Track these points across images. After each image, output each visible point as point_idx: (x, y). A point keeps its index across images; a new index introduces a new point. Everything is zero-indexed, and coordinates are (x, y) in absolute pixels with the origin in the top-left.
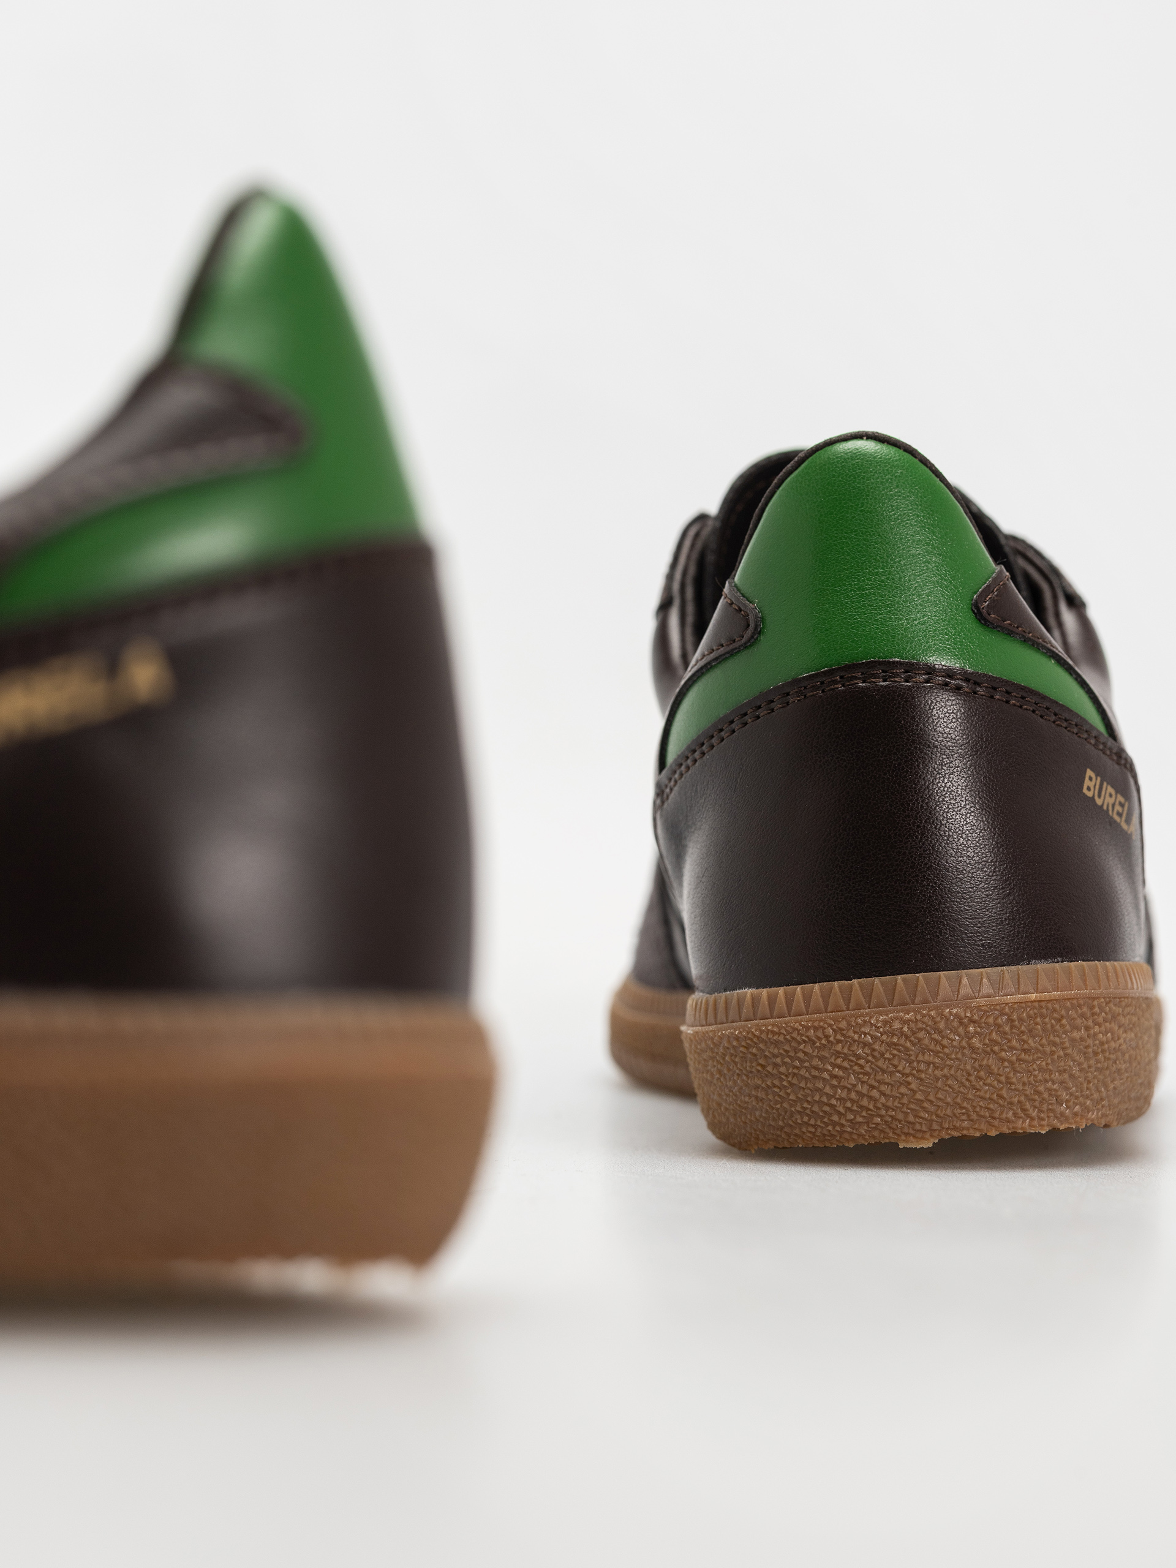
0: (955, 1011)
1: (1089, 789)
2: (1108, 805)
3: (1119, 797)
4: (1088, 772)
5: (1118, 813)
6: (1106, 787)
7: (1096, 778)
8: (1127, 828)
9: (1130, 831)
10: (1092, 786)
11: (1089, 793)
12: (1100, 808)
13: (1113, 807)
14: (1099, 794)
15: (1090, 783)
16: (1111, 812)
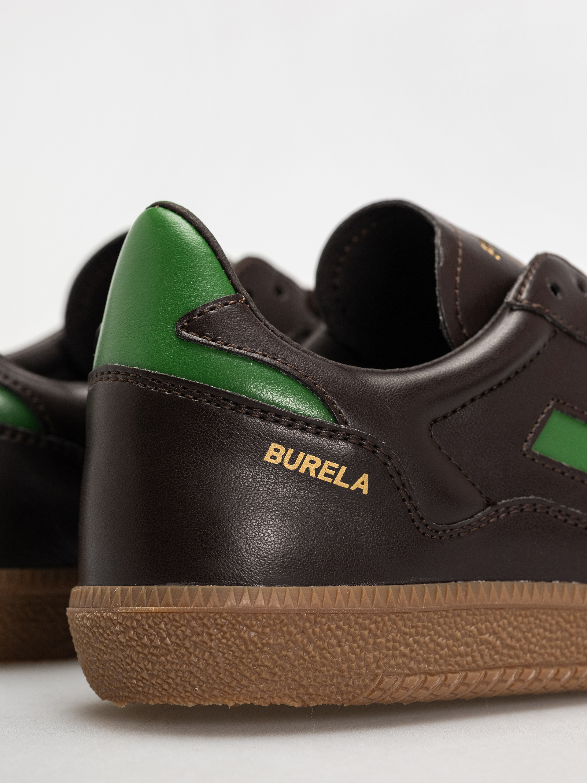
1: (273, 457)
2: (308, 469)
3: (328, 463)
4: (274, 445)
5: (326, 475)
6: (305, 456)
7: (287, 450)
8: (347, 486)
9: (353, 488)
10: (279, 456)
11: (273, 461)
12: (292, 471)
13: (318, 471)
14: (292, 461)
15: (275, 454)
16: (313, 474)
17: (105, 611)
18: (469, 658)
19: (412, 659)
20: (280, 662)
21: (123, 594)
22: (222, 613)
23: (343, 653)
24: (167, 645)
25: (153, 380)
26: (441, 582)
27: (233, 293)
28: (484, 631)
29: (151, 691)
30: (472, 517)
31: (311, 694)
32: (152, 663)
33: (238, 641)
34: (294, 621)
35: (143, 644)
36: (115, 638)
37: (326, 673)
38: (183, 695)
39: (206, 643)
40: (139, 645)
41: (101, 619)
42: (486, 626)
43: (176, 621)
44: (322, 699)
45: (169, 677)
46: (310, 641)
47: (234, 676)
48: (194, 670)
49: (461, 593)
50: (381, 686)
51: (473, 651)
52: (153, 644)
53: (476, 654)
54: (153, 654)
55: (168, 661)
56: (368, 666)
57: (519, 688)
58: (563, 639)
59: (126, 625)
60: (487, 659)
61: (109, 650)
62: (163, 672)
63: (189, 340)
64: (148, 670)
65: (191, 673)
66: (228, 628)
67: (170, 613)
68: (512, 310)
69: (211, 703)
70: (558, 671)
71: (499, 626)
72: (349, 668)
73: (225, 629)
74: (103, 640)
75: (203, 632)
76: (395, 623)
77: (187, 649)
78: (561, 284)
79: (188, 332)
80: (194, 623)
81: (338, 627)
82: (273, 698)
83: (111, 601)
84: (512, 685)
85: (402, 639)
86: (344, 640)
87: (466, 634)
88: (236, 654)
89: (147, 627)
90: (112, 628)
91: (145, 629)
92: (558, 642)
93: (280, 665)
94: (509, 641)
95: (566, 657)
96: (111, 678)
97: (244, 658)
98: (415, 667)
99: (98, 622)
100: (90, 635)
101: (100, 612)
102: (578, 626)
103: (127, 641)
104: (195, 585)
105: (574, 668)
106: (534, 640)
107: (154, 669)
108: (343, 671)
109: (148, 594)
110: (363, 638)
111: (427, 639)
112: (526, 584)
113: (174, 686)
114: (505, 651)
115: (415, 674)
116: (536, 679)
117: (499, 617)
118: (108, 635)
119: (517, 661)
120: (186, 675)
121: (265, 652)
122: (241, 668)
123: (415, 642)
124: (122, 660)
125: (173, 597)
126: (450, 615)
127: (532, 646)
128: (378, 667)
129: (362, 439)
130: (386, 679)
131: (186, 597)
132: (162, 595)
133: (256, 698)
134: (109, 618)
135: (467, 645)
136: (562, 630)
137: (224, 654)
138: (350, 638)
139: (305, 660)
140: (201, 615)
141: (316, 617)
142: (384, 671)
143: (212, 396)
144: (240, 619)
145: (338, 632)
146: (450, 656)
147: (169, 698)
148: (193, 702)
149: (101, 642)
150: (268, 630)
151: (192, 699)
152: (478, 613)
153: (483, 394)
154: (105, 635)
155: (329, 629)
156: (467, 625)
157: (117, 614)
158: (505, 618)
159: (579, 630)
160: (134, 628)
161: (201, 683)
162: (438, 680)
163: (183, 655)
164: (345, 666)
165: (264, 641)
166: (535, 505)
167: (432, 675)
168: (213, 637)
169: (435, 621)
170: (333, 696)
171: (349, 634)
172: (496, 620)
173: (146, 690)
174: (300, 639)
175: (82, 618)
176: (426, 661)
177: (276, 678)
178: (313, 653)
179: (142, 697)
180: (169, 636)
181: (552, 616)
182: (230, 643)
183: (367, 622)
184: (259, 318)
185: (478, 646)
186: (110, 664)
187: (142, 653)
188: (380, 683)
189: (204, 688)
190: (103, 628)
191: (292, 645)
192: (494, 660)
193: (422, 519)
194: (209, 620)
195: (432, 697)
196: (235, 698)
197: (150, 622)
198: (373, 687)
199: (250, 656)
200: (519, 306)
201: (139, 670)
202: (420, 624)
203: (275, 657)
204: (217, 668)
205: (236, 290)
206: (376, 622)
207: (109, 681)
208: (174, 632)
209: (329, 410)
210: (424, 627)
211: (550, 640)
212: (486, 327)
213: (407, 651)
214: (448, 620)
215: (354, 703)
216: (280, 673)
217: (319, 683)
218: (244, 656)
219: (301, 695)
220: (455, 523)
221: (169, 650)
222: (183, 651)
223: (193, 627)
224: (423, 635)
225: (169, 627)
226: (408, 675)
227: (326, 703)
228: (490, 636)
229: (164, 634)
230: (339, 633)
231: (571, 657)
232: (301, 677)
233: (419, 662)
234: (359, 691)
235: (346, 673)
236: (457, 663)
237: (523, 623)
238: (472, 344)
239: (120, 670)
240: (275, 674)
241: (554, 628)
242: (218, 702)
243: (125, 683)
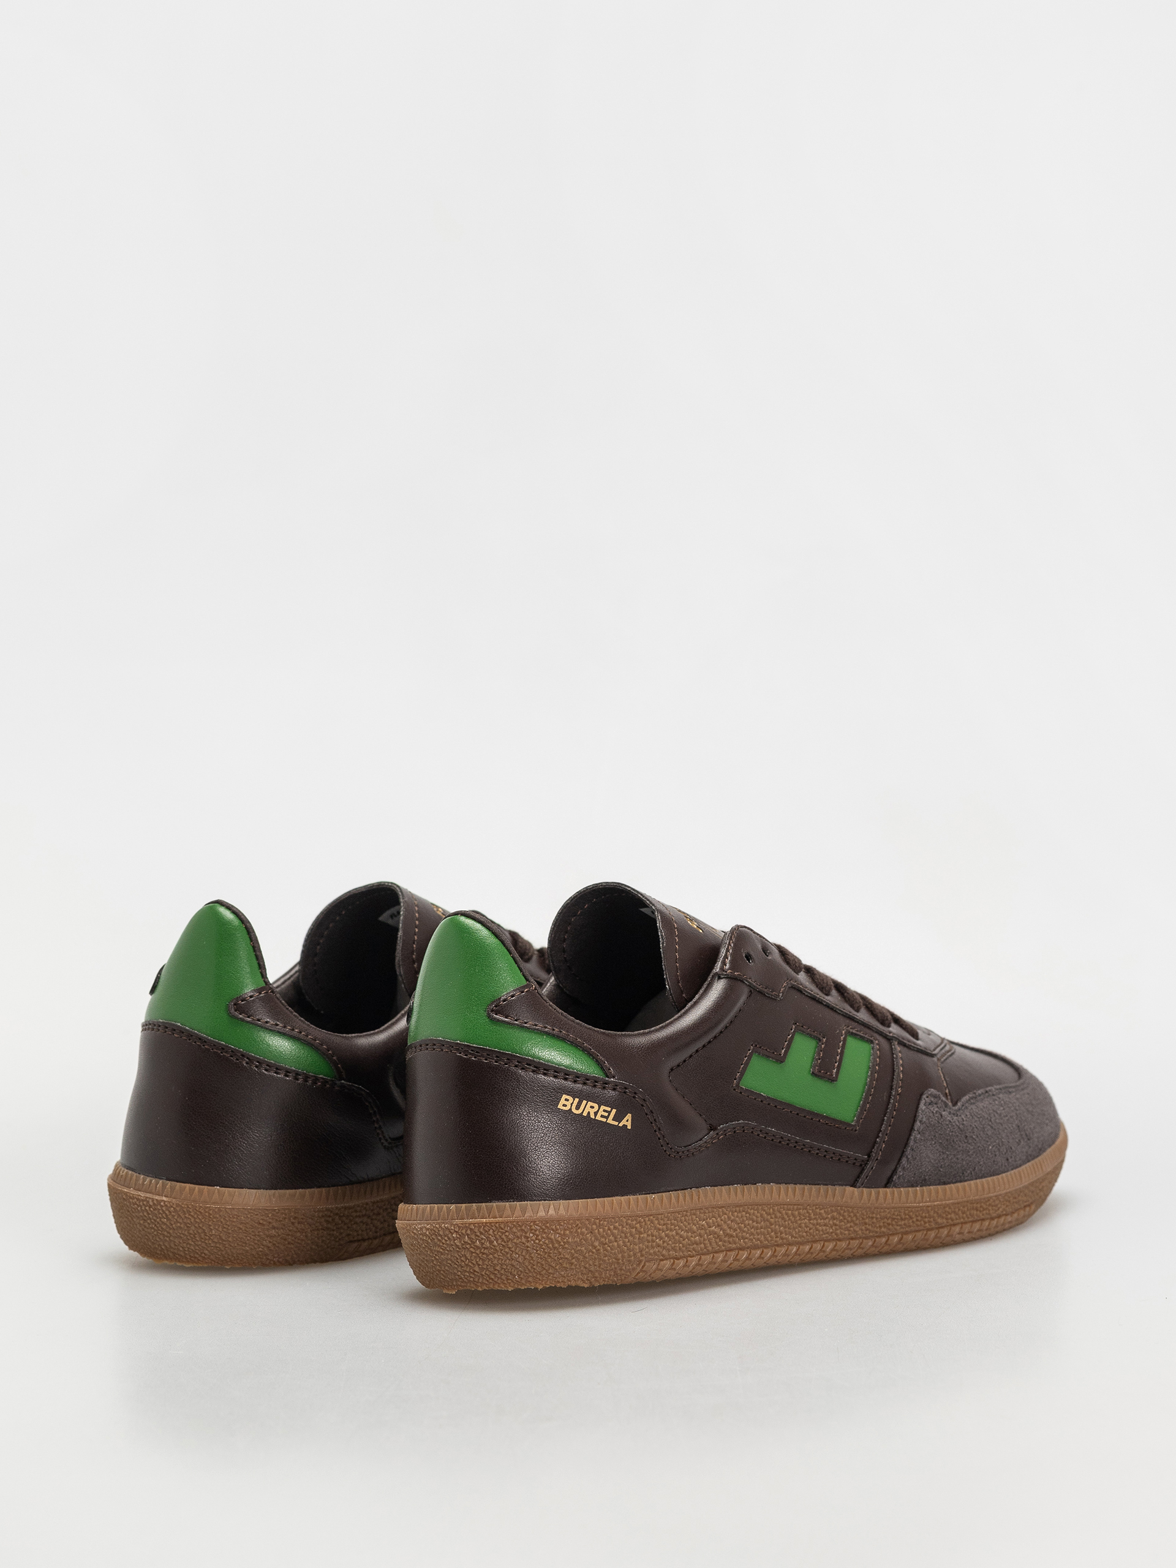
0: (446, 1226)
1: (564, 1105)
2: (589, 1113)
3: (603, 1108)
4: (565, 1097)
5: (602, 1116)
6: (587, 1103)
7: (574, 1100)
8: (616, 1123)
9: (621, 1125)
10: (568, 1104)
11: (564, 1108)
12: (578, 1115)
13: (596, 1114)
14: (578, 1108)
15: (566, 1103)
16: (592, 1116)
17: (444, 1223)
18: (702, 1245)
19: (664, 1248)
20: (576, 1255)
21: (458, 1210)
22: (536, 1222)
23: (619, 1246)
24: (494, 1246)
25: (472, 1051)
26: (683, 1190)
27: (525, 983)
28: (712, 1225)
29: (480, 1281)
30: (701, 1140)
31: (596, 1277)
32: (482, 1260)
33: (547, 1241)
34: (585, 1224)
35: (476, 1246)
36: (452, 1243)
37: (607, 1261)
38: (506, 1282)
39: (523, 1243)
40: (472, 1247)
41: (440, 1229)
42: (713, 1221)
43: (502, 1229)
44: (603, 1280)
45: (496, 1270)
46: (596, 1239)
47: (544, 1266)
48: (515, 1263)
49: (695, 1197)
50: (644, 1269)
51: (704, 1240)
52: (484, 1246)
53: (707, 1242)
54: (483, 1254)
55: (495, 1258)
56: (635, 1254)
57: (736, 1265)
58: (766, 1227)
59: (462, 1233)
60: (714, 1245)
61: (446, 1252)
62: (491, 1266)
63: (498, 1020)
64: (479, 1265)
65: (513, 1265)
66: (539, 1232)
67: (497, 1223)
68: (720, 978)
69: (526, 1287)
70: (763, 1252)
71: (722, 1220)
72: (623, 1257)
73: (537, 1232)
74: (441, 1244)
75: (521, 1236)
76: (652, 1222)
77: (509, 1248)
78: (752, 953)
79: (496, 1014)
80: (514, 1230)
81: (615, 1228)
82: (570, 1281)
83: (448, 1215)
84: (731, 1264)
85: (657, 1234)
86: (619, 1236)
87: (699, 1227)
88: (546, 1251)
89: (478, 1234)
90: (449, 1235)
91: (476, 1235)
92: (762, 1230)
93: (577, 1257)
94: (728, 1231)
95: (768, 1241)
96: (446, 1272)
97: (551, 1253)
98: (667, 1254)
99: (437, 1231)
100: (429, 1241)
101: (439, 1223)
102: (776, 1217)
103: (463, 1245)
104: (514, 1201)
105: (773, 1249)
106: (746, 1229)
107: (484, 1265)
108: (619, 1260)
109: (479, 1210)
110: (631, 1235)
111: (674, 1233)
112: (738, 1187)
113: (499, 1276)
114: (726, 1239)
115: (666, 1259)
116: (747, 1258)
117: (721, 1213)
118: (446, 1240)
119: (734, 1246)
120: (508, 1268)
121: (566, 1248)
122: (549, 1260)
123: (667, 1235)
124: (457, 1259)
125: (499, 1212)
126: (689, 1214)
127: (744, 1234)
128: (642, 1255)
129: (626, 1088)
130: (647, 1264)
131: (508, 1212)
132: (490, 1210)
133: (559, 1282)
134: (447, 1228)
135: (700, 1235)
136: (765, 1220)
137: (537, 1251)
138: (623, 1235)
139: (593, 1253)
140: (520, 1223)
141: (600, 1221)
142: (646, 1258)
143: (518, 1062)
144: (548, 1225)
145: (614, 1231)
146: (689, 1245)
147: (494, 1285)
148: (512, 1287)
149: (439, 1246)
150: (568, 1232)
151: (512, 1284)
152: (707, 1211)
153: (704, 1046)
154: (443, 1241)
155: (609, 1229)
156: (700, 1221)
157: (454, 1225)
158: (726, 1214)
159: (777, 1220)
160: (468, 1235)
161: (519, 1273)
162: (682, 1263)
163: (507, 1253)
164: (620, 1256)
165: (565, 1240)
166: (743, 1127)
167: (678, 1259)
168: (529, 1239)
169: (679, 1219)
170: (611, 1278)
171: (622, 1232)
172: (719, 1216)
173: (476, 1280)
174: (590, 1238)
175: (421, 1229)
176: (674, 1249)
177: (573, 1267)
178: (598, 1247)
179: (472, 1285)
180: (497, 1240)
181: (757, 1210)
182: (541, 1243)
183: (634, 1222)
184: (545, 1000)
185: (708, 1236)
186: (447, 1262)
187: (475, 1253)
188: (643, 1267)
189: (522, 1276)
190: (441, 1236)
191: (584, 1242)
192: (719, 1246)
193: (668, 1144)
194: (525, 1227)
195: (677, 1275)
196: (543, 1283)
197: (481, 1230)
198: (639, 1269)
199: (556, 1252)
200: (726, 975)
201: (472, 1265)
202: (669, 1222)
203: (573, 1251)
204: (532, 1262)
205: (527, 980)
206: (640, 1222)
207: (444, 1274)
208: (500, 1236)
209: (602, 1068)
210: (672, 1224)
211: (757, 1228)
212: (701, 991)
213: (661, 1242)
214: (687, 1218)
215: (625, 1282)
216: (576, 1263)
217: (603, 1269)
218: (551, 1252)
219: (589, 1278)
220: (690, 1145)
221: (496, 1250)
222: (507, 1250)
223: (515, 1233)
224: (671, 1230)
225: (496, 1233)
226: (662, 1260)
227: (606, 1283)
228: (715, 1228)
229: (492, 1239)
230: (616, 1231)
231: (771, 1241)
232: (590, 1265)
233: (669, 1250)
234: (629, 1274)
235: (620, 1261)
236: (694, 1249)
237: (737, 1217)
238: (692, 1007)
239: (456, 1266)
240: (572, 1264)
241: (759, 1219)
242: (531, 1286)
243: (458, 1276)
